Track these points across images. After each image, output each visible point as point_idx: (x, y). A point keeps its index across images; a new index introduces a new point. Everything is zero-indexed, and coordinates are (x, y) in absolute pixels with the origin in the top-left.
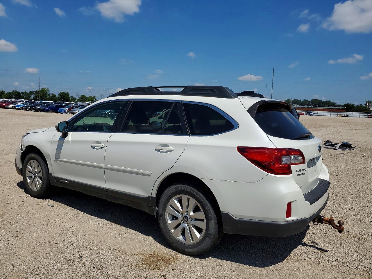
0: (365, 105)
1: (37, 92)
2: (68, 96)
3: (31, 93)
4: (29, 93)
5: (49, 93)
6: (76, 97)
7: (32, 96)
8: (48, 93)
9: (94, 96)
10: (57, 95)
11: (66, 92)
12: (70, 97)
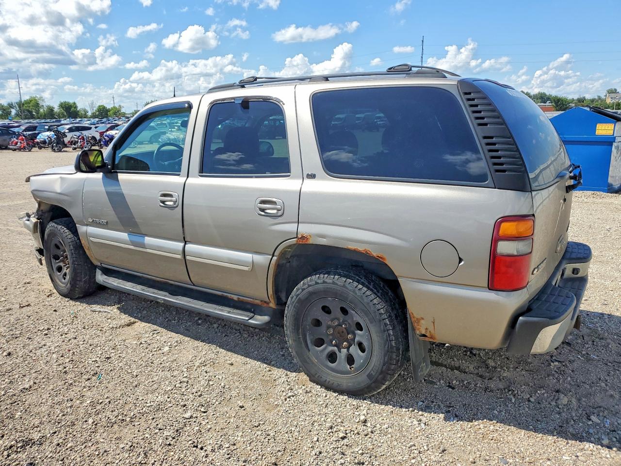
0: (606, 96)
1: (21, 104)
2: (76, 107)
3: (11, 106)
4: (6, 104)
5: (44, 104)
6: (88, 109)
7: (13, 112)
8: (41, 103)
9: (120, 106)
10: (56, 109)
11: (71, 101)
12: (78, 109)
